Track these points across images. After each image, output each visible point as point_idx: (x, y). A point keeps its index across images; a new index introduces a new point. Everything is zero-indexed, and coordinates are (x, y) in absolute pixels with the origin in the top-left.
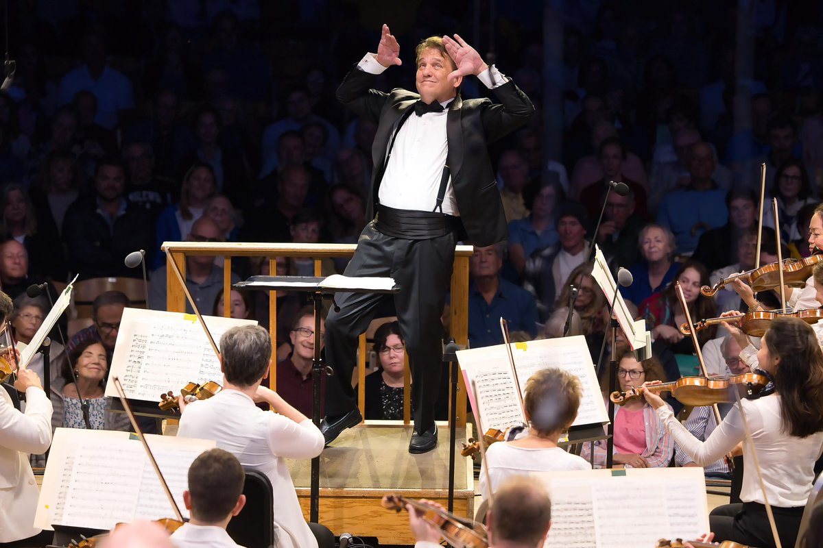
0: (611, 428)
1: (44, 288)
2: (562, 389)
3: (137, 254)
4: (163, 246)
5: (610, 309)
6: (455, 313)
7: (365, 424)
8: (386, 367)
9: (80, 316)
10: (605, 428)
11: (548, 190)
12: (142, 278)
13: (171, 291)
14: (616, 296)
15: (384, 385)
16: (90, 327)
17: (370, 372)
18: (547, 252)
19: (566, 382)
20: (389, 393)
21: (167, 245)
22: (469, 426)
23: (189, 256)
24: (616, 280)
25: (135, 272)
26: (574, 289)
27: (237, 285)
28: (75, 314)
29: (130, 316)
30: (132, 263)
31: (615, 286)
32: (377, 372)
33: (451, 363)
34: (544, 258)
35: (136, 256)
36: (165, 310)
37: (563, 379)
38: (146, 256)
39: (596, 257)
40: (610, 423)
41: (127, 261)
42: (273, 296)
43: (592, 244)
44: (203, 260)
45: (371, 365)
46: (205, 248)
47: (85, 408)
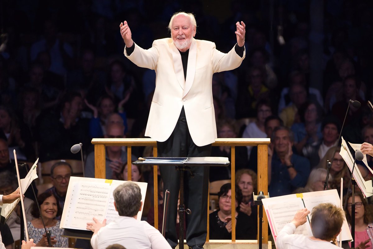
0: (353, 243)
1: (25, 166)
2: (331, 215)
3: (78, 146)
4: (92, 141)
5: (351, 174)
6: (261, 177)
7: (209, 242)
8: (221, 208)
9: (45, 183)
10: (350, 244)
11: (312, 107)
12: (81, 160)
13: (97, 167)
14: (354, 166)
15: (218, 220)
16: (51, 188)
17: (211, 212)
18: (315, 144)
19: (334, 211)
20: (222, 225)
21: (94, 140)
22: (270, 243)
23: (107, 146)
24: (354, 157)
25: (77, 156)
26: (329, 163)
27: (135, 163)
28: (42, 181)
29: (74, 181)
30: (75, 151)
31: (354, 161)
32: (216, 211)
33: (258, 206)
34: (313, 147)
35: (77, 146)
36: (94, 178)
37: (333, 209)
38: (83, 147)
39: (342, 144)
40: (353, 241)
41: (72, 150)
42: (156, 168)
43: (340, 136)
44: (116, 149)
45: (212, 208)
46: (117, 142)
47: (48, 235)
